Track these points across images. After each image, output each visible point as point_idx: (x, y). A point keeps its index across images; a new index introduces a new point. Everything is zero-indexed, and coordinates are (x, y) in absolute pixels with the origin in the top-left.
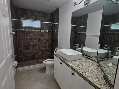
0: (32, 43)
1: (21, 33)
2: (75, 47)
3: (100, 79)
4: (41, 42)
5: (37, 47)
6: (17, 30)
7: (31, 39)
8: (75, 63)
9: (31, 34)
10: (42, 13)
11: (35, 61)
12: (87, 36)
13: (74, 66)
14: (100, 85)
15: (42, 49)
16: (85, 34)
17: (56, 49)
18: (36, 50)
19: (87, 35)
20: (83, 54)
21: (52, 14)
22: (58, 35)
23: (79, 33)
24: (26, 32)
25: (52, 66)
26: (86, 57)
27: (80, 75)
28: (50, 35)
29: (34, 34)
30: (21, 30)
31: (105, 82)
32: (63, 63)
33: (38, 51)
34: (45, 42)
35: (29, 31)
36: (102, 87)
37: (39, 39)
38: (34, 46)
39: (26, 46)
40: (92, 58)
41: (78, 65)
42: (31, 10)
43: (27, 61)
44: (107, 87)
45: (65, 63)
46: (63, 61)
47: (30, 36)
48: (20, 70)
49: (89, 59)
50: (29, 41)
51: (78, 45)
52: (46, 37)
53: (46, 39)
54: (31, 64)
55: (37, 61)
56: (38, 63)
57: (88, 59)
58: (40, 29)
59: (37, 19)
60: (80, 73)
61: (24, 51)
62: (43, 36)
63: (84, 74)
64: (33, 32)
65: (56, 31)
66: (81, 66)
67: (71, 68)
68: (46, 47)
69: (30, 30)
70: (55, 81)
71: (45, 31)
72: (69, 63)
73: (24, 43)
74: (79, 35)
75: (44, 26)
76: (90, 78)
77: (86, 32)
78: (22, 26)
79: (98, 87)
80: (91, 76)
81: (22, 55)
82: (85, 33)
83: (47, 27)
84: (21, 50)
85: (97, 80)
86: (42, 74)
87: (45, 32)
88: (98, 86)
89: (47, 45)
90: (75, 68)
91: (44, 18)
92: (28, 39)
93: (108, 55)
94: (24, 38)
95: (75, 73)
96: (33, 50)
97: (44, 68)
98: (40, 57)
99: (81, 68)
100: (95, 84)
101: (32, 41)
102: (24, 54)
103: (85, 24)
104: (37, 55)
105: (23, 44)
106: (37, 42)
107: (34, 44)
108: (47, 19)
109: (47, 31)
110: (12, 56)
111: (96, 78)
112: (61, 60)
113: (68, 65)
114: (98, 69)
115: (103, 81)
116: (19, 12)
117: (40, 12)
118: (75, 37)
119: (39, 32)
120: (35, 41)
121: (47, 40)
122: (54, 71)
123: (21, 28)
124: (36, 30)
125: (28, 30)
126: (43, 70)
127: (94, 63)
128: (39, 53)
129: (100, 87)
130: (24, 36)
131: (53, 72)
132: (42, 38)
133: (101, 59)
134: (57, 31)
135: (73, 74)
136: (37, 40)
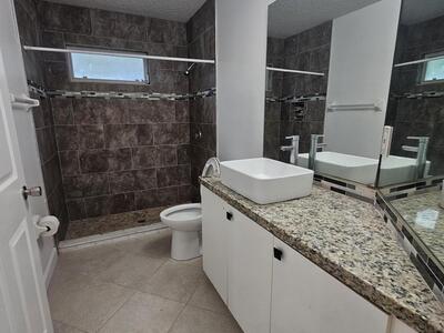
0: (113, 147)
1: (70, 108)
2: (283, 148)
3: (396, 267)
4: (148, 142)
5: (134, 163)
6: (53, 96)
7: (110, 132)
8: (288, 209)
9: (109, 112)
10: (147, 23)
11: (131, 214)
12: (330, 110)
13: (284, 221)
14: (403, 293)
15: (157, 167)
16: (324, 103)
17: (207, 165)
18: (134, 172)
19: (328, 106)
20: (317, 178)
21: (189, 25)
22: (214, 108)
23: (296, 100)
24: (89, 103)
25: (196, 232)
26: (332, 189)
27: (312, 255)
28: (186, 113)
29: (123, 111)
30: (69, 94)
31: (424, 282)
32: (235, 212)
33: (140, 175)
34: (168, 142)
35: (98, 97)
36: (412, 304)
37: (142, 131)
38: (124, 155)
39: (91, 159)
40: (354, 187)
41: (298, 217)
42: (104, 13)
43: (99, 215)
44: (433, 299)
45: (247, 213)
46: (235, 204)
47: (106, 120)
48: (74, 249)
49: (343, 192)
50: (102, 136)
51: (295, 139)
52: (170, 120)
53: (169, 127)
54: (114, 228)
55: (138, 215)
56: (142, 222)
57: (337, 194)
58: (144, 89)
59: (129, 48)
60: (310, 246)
61: (86, 179)
62: (158, 117)
63: (326, 253)
64: (115, 102)
65: (207, 93)
66: (313, 221)
67: (271, 231)
68: (171, 160)
69: (102, 94)
70: (210, 286)
71: (166, 96)
72: (261, 212)
73: (83, 145)
74: (299, 108)
75: (160, 77)
76: (352, 265)
77: (325, 95)
78: (72, 81)
79: (394, 303)
80: (356, 256)
81: (80, 193)
82: (321, 98)
83: (170, 80)
84: (75, 174)
85: (386, 272)
86: (158, 263)
87: (164, 100)
88: (394, 297)
89: (174, 152)
90: (287, 230)
91: (156, 41)
92: (100, 132)
93: (421, 176)
94: (84, 127)
95: (289, 251)
96: (120, 174)
97: (164, 239)
98: (151, 200)
99: (313, 228)
100: (378, 289)
101: (116, 138)
102: (86, 190)
103: (322, 60)
104: (137, 193)
105: (79, 153)
106: (136, 140)
107: (121, 150)
108: (169, 47)
109: (173, 97)
110: (25, 188)
111: (380, 266)
112: (229, 200)
113: (256, 219)
114: (383, 232)
115: (413, 278)
116: (56, 20)
117: (140, 19)
118: (282, 119)
119: (140, 100)
120: (126, 139)
121: (175, 134)
122: (204, 251)
123: (67, 87)
124: (129, 95)
125: (97, 94)
126: (163, 246)
127: (366, 208)
128: (145, 185)
129: (401, 303)
130: (83, 118)
131: (201, 252)
132: (154, 126)
133: (392, 190)
134: (212, 94)
135: (278, 254)
136: (133, 134)
